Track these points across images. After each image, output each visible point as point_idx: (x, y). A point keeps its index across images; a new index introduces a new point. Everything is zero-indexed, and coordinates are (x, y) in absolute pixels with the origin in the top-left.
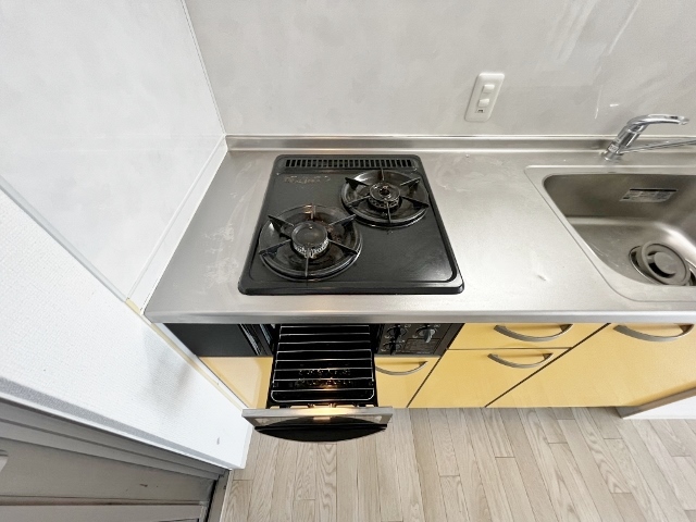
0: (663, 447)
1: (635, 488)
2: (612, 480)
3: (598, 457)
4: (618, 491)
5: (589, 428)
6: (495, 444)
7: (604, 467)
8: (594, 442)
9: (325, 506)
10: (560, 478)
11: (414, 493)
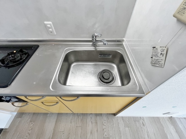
0: (123, 125)
1: (111, 136)
2: (105, 133)
4: (106, 137)
5: (105, 119)
7: (105, 130)
8: (105, 123)
10: (91, 133)
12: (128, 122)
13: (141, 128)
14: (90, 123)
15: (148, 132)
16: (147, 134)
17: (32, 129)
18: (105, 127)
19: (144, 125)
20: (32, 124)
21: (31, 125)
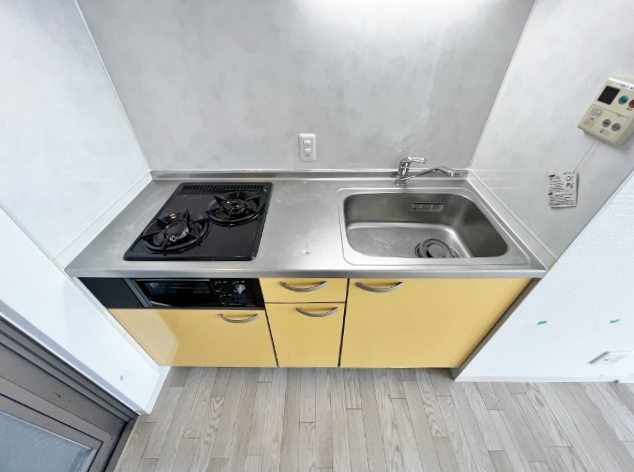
0: (482, 403)
1: (453, 434)
2: (435, 427)
3: (428, 410)
4: (438, 435)
5: (426, 387)
6: (349, 398)
7: (431, 417)
8: (428, 399)
9: (205, 443)
10: (394, 426)
11: (277, 434)
12: (493, 396)
13: (536, 411)
14: (387, 400)
15: (556, 422)
16: (556, 428)
17: (220, 416)
18: (430, 410)
19: (541, 404)
20: (218, 402)
21: (217, 406)
